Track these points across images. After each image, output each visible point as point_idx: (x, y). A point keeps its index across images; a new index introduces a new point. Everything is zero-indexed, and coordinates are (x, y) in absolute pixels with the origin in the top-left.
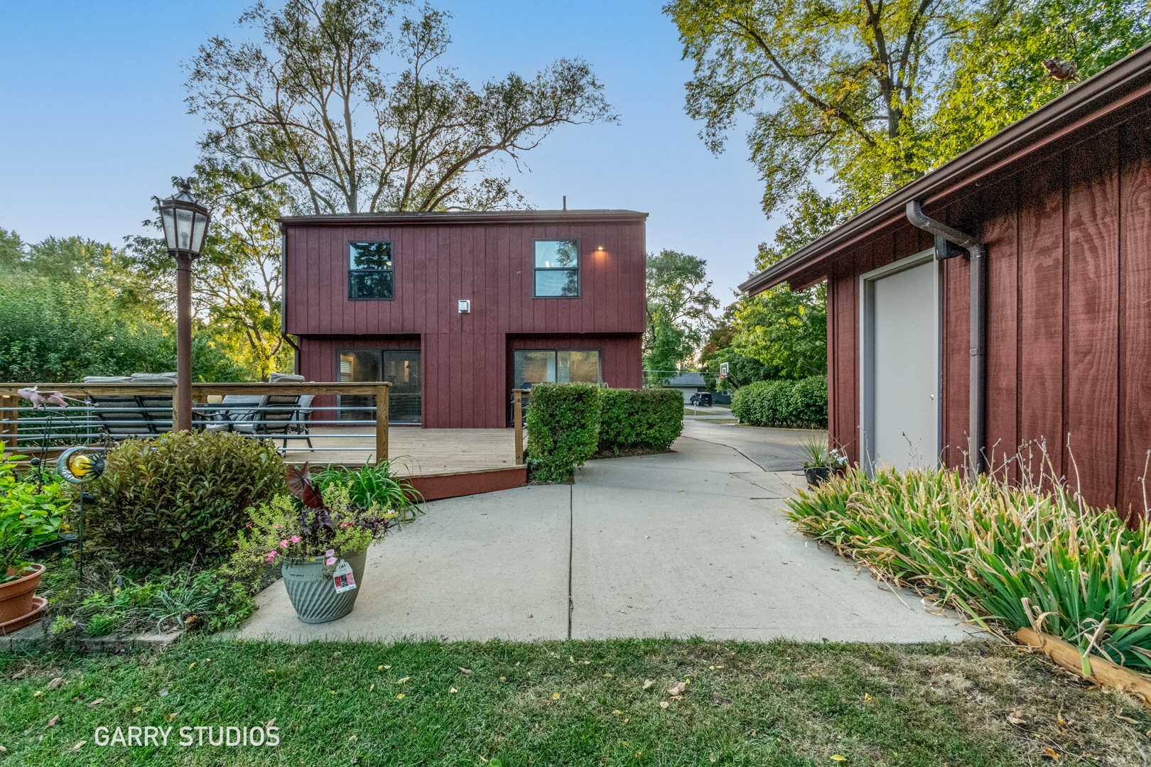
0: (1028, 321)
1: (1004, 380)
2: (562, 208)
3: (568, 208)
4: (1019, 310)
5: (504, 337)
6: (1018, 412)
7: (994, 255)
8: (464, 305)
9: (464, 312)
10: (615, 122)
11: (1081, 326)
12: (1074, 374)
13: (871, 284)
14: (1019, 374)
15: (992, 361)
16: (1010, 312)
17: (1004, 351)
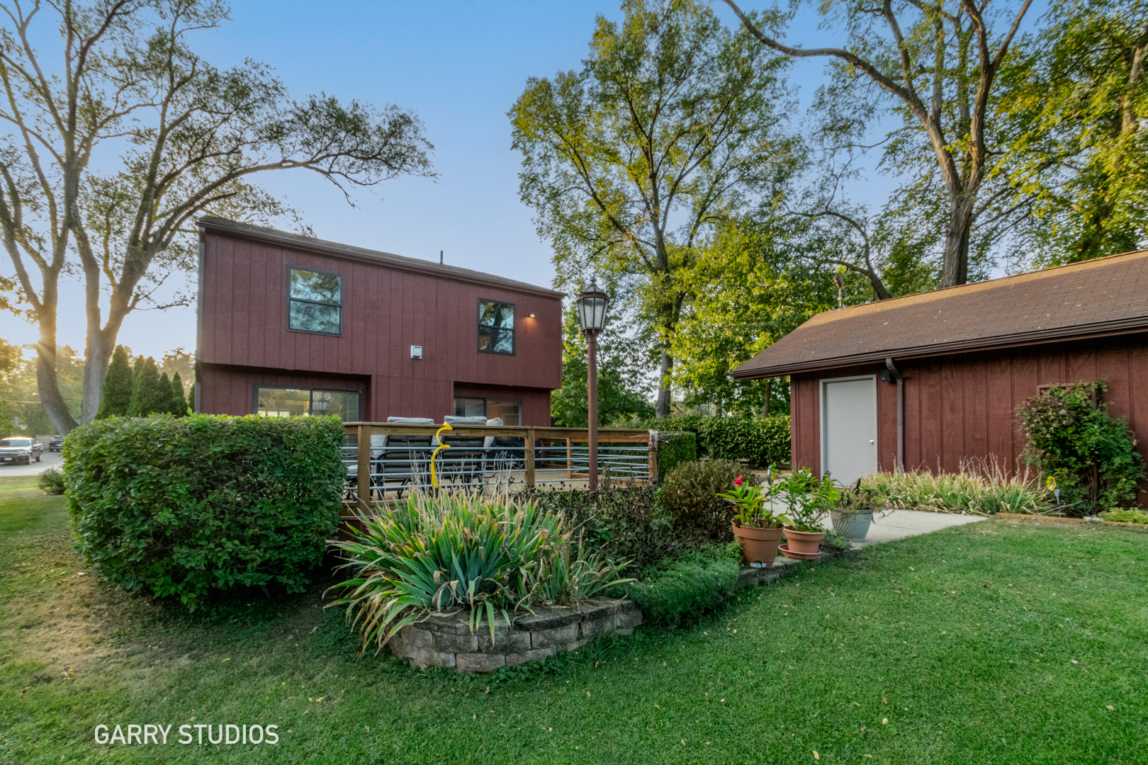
0: (925, 412)
1: (914, 435)
2: (438, 262)
3: (445, 263)
4: (920, 407)
5: (452, 384)
6: (921, 449)
7: (907, 384)
8: (416, 351)
9: (416, 358)
10: (433, 178)
11: (948, 416)
12: (946, 433)
13: (825, 384)
14: (921, 434)
15: (907, 427)
16: (916, 407)
17: (913, 423)
